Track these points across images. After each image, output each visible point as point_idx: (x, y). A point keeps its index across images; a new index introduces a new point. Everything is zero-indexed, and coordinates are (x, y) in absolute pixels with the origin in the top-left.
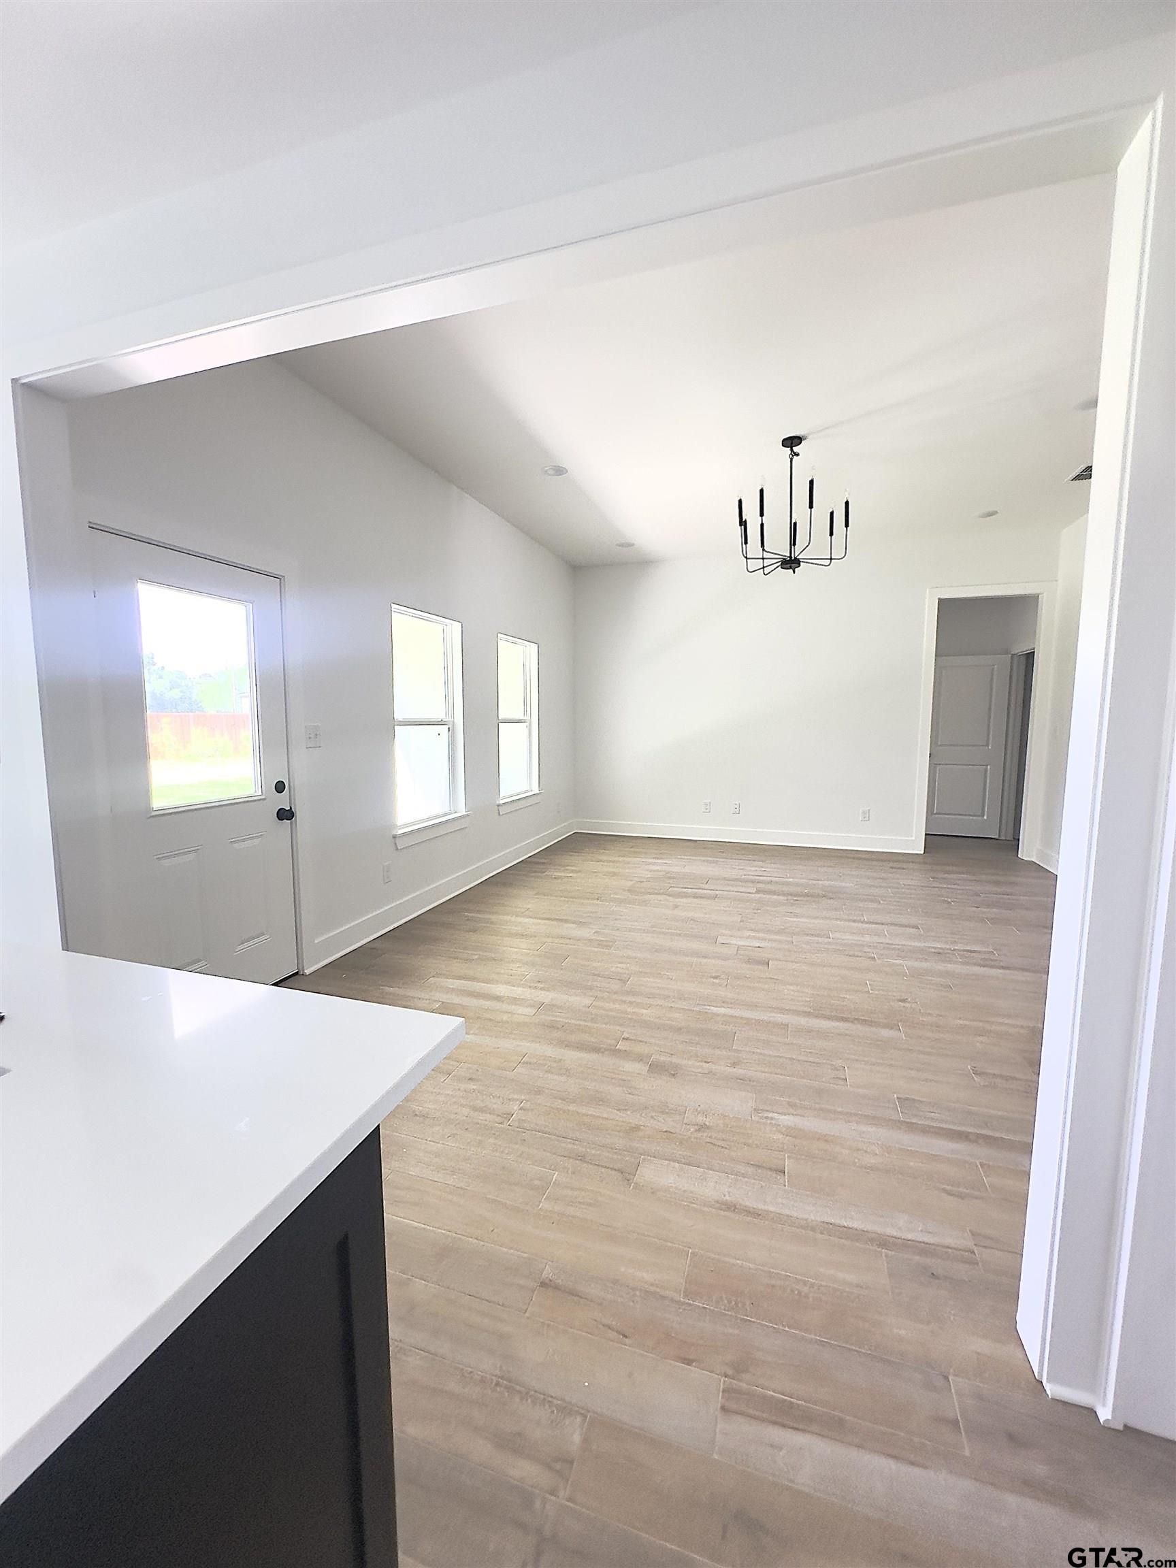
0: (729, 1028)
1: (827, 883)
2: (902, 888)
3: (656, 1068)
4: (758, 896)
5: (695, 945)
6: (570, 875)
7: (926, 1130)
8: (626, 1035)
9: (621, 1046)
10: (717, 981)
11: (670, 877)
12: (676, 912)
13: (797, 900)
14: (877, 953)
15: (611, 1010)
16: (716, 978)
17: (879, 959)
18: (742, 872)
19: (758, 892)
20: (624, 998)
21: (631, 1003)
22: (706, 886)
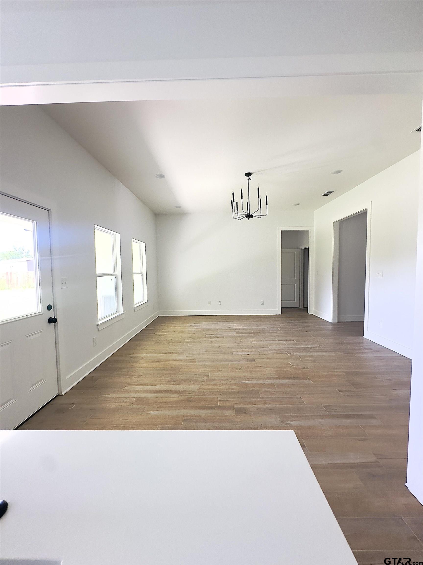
0: (255, 389)
1: (258, 328)
2: (281, 327)
3: (238, 411)
4: (238, 335)
5: (226, 357)
6: (165, 334)
7: (338, 417)
8: (219, 399)
9: (220, 404)
10: (241, 370)
11: (203, 330)
12: (212, 344)
13: (252, 335)
14: (287, 352)
15: (208, 389)
16: (240, 369)
17: (289, 354)
18: (228, 326)
19: (237, 333)
20: (211, 383)
21: (214, 384)
22: (218, 333)
